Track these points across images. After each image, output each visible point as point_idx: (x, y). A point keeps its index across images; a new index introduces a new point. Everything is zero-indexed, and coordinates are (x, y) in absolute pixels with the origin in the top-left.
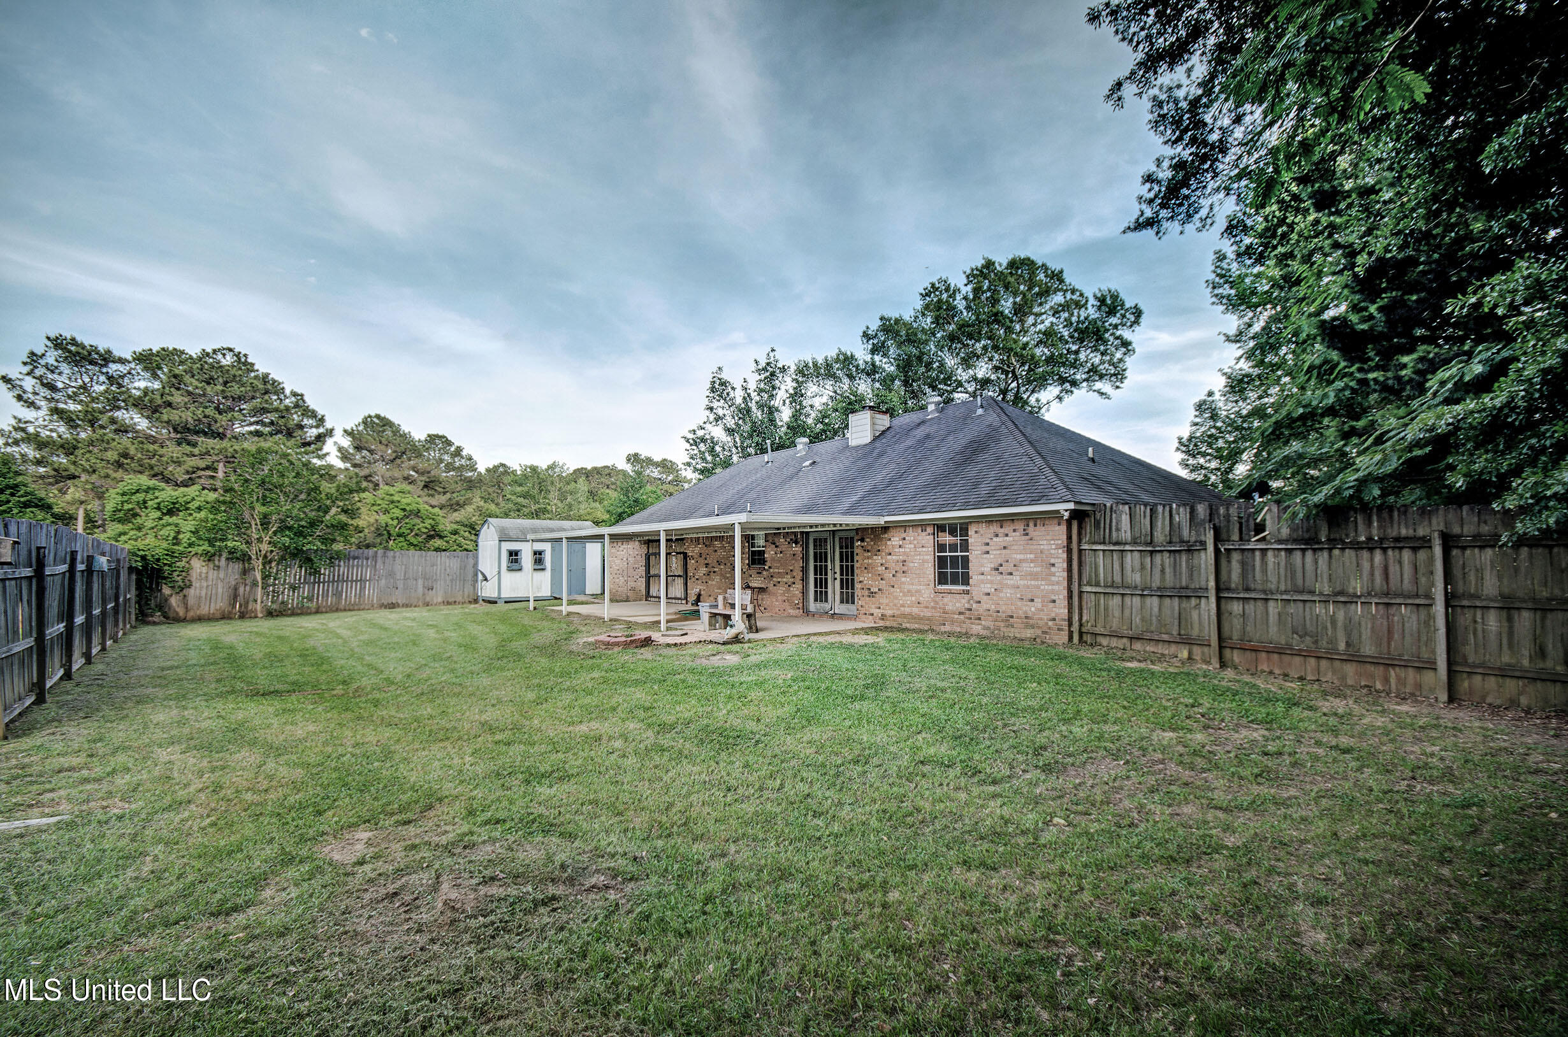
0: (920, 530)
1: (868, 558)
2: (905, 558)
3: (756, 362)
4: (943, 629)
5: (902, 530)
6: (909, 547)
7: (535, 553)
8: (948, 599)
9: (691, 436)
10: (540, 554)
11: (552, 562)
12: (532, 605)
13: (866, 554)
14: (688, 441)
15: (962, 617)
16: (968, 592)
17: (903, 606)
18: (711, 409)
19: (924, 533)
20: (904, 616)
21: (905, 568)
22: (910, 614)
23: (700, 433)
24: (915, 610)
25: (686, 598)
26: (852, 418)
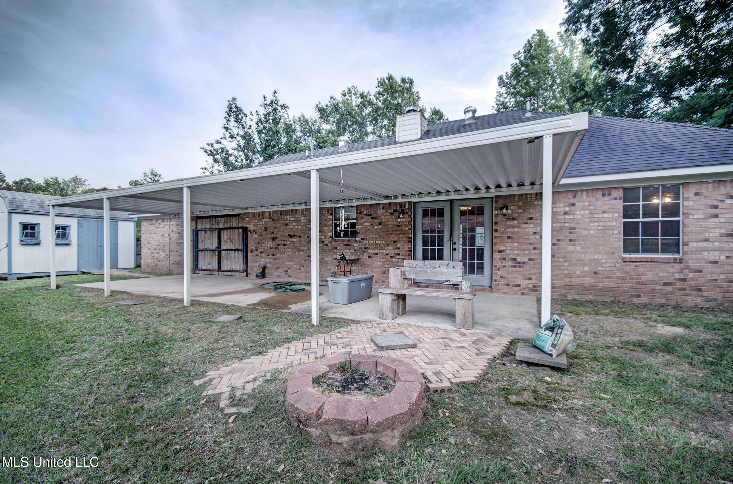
0: (600, 194)
1: (513, 226)
2: (572, 225)
3: (265, 98)
4: (635, 300)
5: (571, 195)
6: (579, 214)
7: (57, 228)
8: (643, 269)
9: (209, 148)
10: (64, 228)
11: (79, 237)
12: (53, 282)
13: (510, 223)
14: (206, 152)
15: (669, 288)
16: (681, 261)
17: (569, 276)
18: (227, 129)
19: (607, 198)
20: (571, 287)
21: (573, 237)
22: (582, 285)
23: (217, 146)
24: (589, 281)
25: (246, 271)
26: (400, 119)
